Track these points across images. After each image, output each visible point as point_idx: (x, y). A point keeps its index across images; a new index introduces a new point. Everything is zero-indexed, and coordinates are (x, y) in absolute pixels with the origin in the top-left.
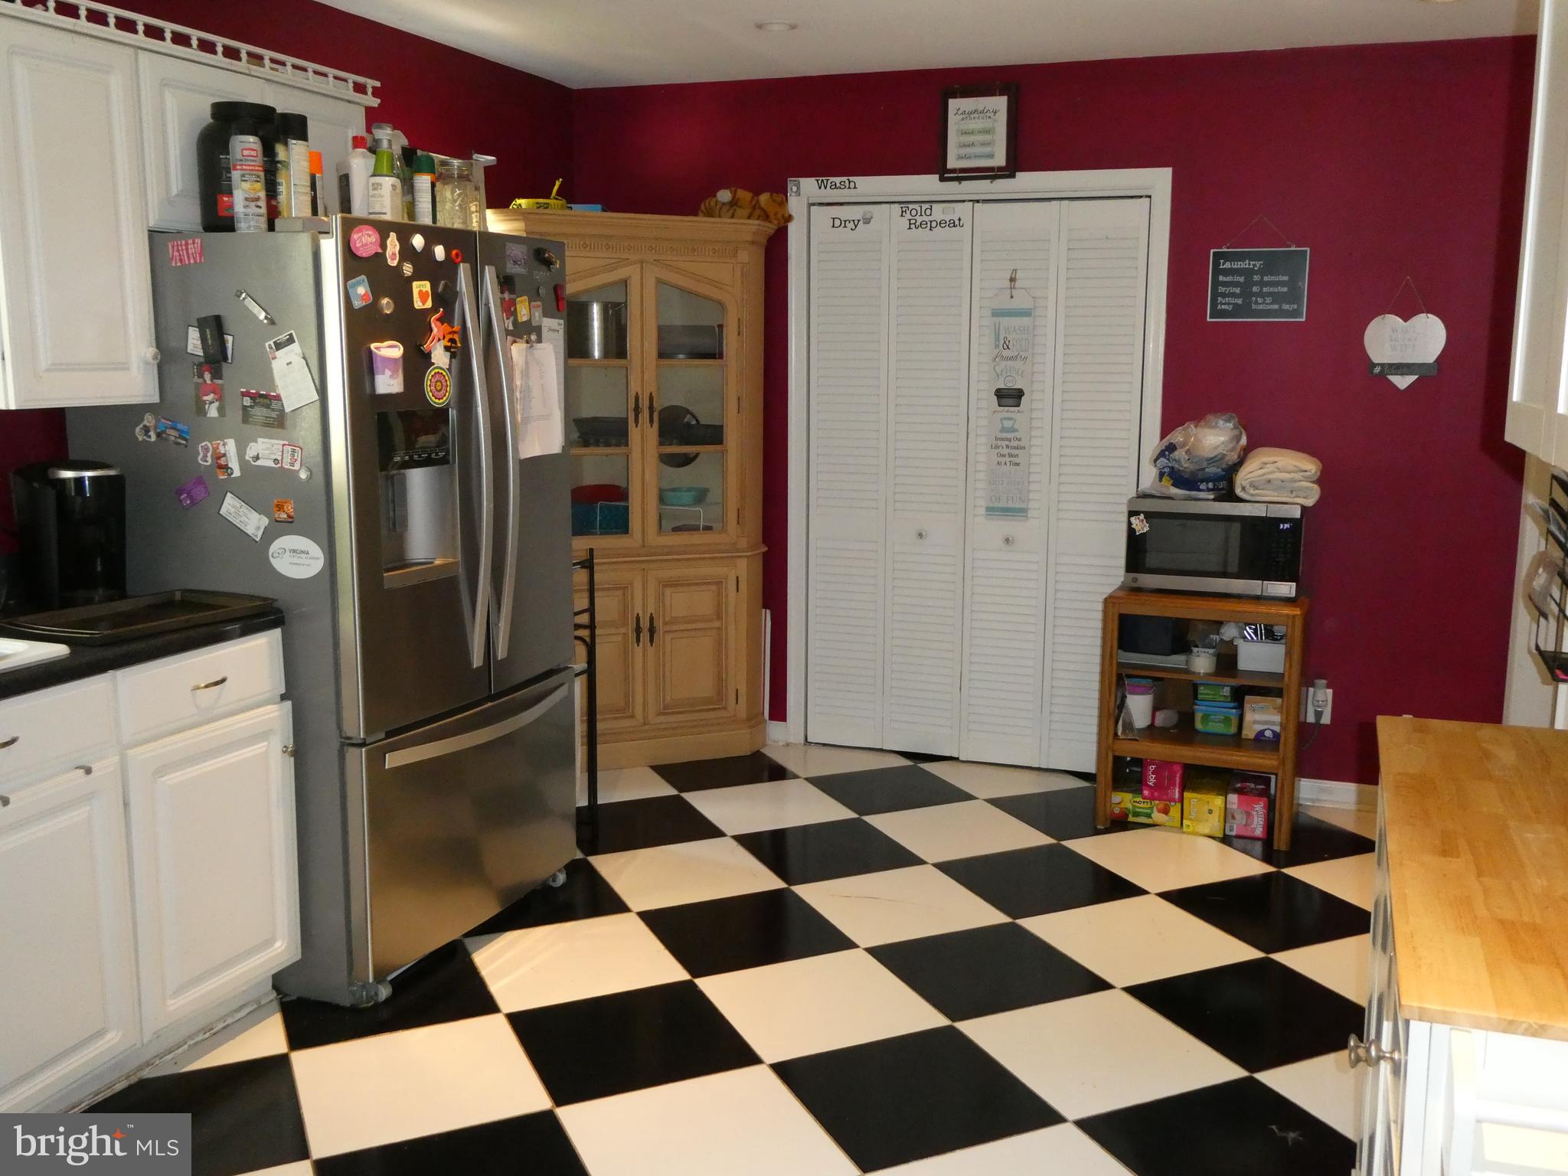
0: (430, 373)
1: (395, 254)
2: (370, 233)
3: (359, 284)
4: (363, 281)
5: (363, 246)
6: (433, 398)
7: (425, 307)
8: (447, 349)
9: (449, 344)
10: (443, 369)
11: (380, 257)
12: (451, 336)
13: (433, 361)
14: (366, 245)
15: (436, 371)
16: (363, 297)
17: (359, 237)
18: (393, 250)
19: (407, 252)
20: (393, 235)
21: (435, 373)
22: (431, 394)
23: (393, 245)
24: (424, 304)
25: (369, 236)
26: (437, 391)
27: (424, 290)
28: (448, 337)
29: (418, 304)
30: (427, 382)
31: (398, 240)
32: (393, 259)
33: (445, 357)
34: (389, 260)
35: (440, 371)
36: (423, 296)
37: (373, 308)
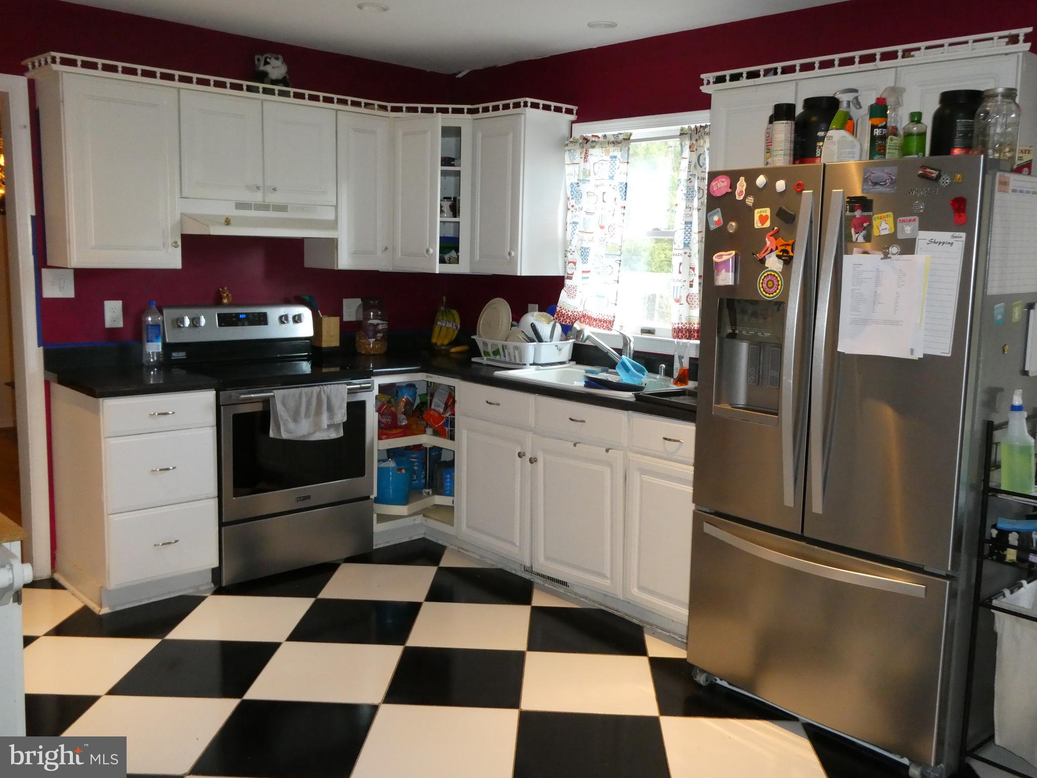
0: (764, 274)
1: (742, 192)
2: (724, 180)
3: (715, 214)
4: (718, 212)
5: (718, 189)
6: (764, 293)
7: (764, 226)
8: (779, 257)
9: (781, 254)
10: (777, 273)
11: (731, 195)
12: (783, 248)
13: (766, 265)
14: (720, 188)
15: (769, 273)
16: (717, 222)
17: (716, 184)
18: (741, 189)
19: (752, 189)
20: (742, 179)
21: (768, 275)
22: (762, 290)
23: (742, 185)
24: (762, 225)
25: (723, 182)
26: (769, 288)
27: (764, 214)
28: (780, 248)
29: (757, 225)
30: (760, 280)
31: (745, 181)
32: (740, 195)
33: (779, 263)
34: (737, 196)
35: (773, 273)
36: (763, 219)
37: (722, 229)
